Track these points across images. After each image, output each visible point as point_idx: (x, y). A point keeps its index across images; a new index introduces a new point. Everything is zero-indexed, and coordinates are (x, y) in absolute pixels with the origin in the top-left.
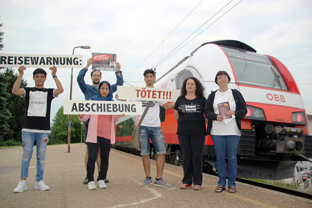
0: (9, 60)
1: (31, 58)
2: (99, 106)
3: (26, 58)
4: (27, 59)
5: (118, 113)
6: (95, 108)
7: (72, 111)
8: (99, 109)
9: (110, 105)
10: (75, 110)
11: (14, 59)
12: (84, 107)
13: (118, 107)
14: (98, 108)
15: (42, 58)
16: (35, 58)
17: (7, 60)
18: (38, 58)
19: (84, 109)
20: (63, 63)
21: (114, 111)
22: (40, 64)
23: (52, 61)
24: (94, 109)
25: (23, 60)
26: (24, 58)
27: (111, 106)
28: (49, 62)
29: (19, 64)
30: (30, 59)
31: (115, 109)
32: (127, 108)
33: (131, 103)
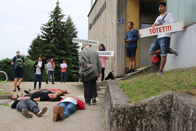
1: (82, 40)
15: (86, 41)
18: (84, 40)
20: (92, 43)
28: (88, 42)
29: (78, 42)
32: (108, 54)
33: (110, 52)
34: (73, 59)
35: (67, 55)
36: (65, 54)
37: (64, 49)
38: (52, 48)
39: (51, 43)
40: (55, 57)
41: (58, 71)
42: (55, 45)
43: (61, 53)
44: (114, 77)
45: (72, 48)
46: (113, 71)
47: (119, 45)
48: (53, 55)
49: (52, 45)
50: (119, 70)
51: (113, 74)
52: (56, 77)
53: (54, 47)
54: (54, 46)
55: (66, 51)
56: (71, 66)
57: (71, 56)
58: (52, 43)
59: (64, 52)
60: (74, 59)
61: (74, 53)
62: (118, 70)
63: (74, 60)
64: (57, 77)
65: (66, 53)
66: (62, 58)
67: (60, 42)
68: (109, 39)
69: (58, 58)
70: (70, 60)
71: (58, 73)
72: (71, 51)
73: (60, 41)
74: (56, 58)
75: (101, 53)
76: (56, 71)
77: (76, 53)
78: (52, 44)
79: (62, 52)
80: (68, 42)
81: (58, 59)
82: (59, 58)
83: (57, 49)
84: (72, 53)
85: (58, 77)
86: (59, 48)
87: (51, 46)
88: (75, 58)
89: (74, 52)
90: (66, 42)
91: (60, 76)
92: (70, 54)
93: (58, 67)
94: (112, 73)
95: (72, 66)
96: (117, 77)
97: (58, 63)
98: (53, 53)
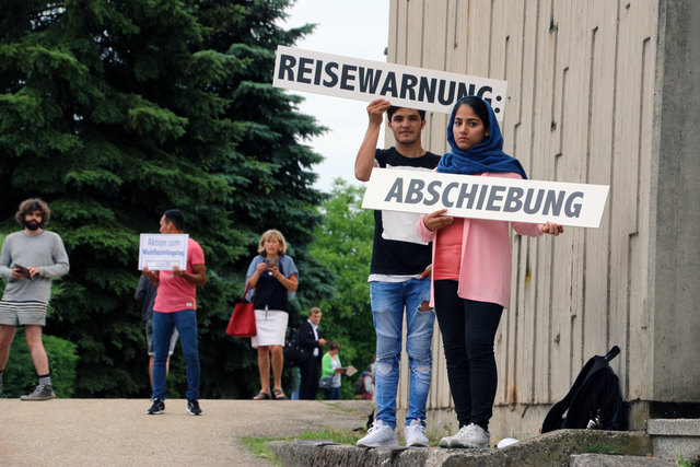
0: (302, 70)
1: (362, 70)
2: (469, 191)
3: (346, 68)
4: (350, 73)
5: (520, 217)
6: (454, 195)
7: (388, 199)
8: (466, 200)
9: (503, 189)
10: (394, 199)
11: (313, 67)
12: (425, 191)
13: (523, 199)
14: (463, 195)
15: (391, 76)
16: (370, 71)
17: (295, 69)
18: (379, 73)
19: (420, 196)
20: (446, 98)
21: (507, 208)
22: (383, 93)
23: (417, 89)
24: (450, 200)
25: (338, 72)
26: (341, 67)
27: (504, 194)
28: (408, 91)
29: (326, 84)
30: (356, 74)
31: (513, 204)
32: (553, 202)
33: (570, 188)
34: (241, 179)
35: (192, 148)
36: (170, 135)
37: (161, 93)
38: (55, 82)
39: (44, 26)
40: (80, 166)
41: (109, 293)
42: (75, 52)
43: (134, 124)
44: (627, 406)
45: (238, 78)
46: (615, 351)
47: (683, 120)
48: (66, 142)
49: (54, 53)
50: (673, 349)
51: (614, 379)
52: (88, 343)
53: (74, 70)
54: (73, 60)
55: (179, 113)
56: (229, 249)
57: (233, 155)
58: (55, 28)
59: (166, 115)
60: (255, 176)
61: (257, 128)
62: (666, 343)
63: (254, 185)
64: (101, 346)
65: (182, 131)
66: (150, 168)
67: (126, 22)
68: (584, 53)
69: (108, 175)
70: (220, 191)
71: (107, 306)
72: (232, 113)
73: (130, 15)
74: (91, 175)
75: (493, 197)
76: (93, 288)
77: (274, 128)
78: (53, 44)
79: (143, 117)
80: (205, 22)
81: (110, 184)
82: (116, 169)
83: (97, 93)
84: (242, 126)
85: (107, 340)
86: (120, 80)
87: (47, 58)
88: (264, 167)
89: (257, 118)
90: (188, 24)
91: (123, 336)
92: (218, 139)
93: (106, 250)
94: (613, 364)
95: (236, 242)
96: (660, 409)
97: (109, 213)
98: (65, 125)
